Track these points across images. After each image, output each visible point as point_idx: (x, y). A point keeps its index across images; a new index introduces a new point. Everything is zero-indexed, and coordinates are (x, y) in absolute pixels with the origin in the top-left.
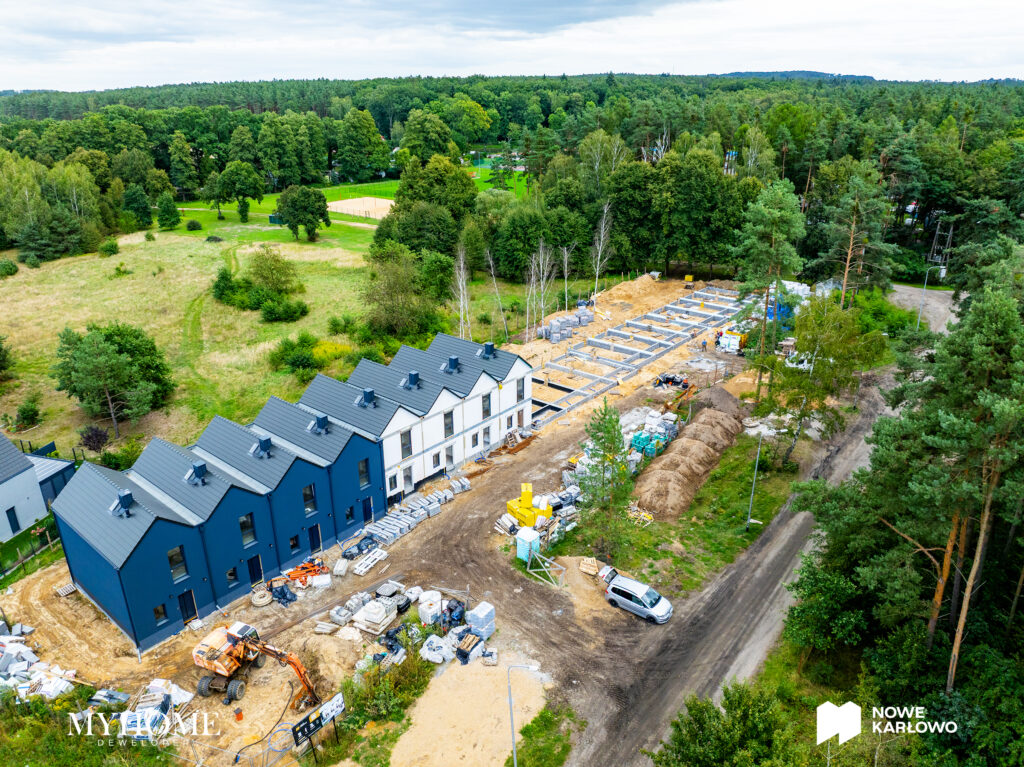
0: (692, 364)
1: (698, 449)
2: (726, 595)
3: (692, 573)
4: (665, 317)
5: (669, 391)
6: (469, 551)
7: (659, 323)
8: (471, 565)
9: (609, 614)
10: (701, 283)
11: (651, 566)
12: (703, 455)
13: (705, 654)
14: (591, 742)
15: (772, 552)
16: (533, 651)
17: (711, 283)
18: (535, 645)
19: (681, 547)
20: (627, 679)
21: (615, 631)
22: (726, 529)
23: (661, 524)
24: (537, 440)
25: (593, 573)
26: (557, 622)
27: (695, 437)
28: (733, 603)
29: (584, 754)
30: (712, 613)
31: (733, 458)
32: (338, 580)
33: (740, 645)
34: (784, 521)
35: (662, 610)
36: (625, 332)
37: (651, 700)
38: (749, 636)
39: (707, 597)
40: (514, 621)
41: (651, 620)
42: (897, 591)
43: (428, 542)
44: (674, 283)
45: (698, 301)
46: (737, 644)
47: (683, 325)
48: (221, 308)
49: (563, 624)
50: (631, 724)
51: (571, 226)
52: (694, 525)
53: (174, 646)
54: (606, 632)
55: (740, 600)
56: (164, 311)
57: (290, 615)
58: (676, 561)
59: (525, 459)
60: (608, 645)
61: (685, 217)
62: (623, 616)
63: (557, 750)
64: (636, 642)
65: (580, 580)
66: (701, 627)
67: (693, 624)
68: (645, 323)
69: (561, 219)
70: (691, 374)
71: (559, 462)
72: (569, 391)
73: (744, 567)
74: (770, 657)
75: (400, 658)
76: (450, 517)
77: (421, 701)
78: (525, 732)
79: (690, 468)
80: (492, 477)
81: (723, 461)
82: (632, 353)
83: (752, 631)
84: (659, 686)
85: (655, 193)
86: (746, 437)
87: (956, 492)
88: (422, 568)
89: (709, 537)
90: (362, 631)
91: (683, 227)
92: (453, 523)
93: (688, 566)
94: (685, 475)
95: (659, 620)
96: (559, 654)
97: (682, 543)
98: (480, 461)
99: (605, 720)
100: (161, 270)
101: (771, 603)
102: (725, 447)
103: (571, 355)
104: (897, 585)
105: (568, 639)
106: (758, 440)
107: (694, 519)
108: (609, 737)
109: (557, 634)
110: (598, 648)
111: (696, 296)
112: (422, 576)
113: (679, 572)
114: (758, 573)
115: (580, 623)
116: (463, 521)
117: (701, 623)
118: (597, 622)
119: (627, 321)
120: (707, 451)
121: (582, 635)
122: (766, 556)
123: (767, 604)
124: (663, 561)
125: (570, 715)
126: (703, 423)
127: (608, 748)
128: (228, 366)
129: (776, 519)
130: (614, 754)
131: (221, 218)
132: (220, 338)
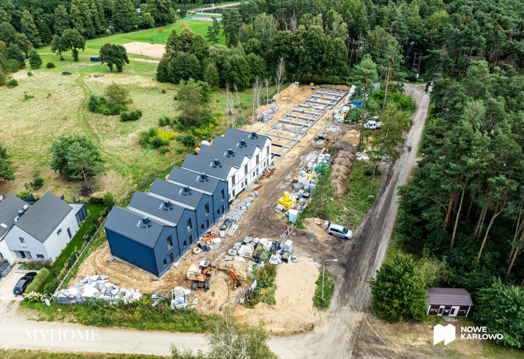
0: (327, 129)
1: (343, 168)
2: (368, 226)
3: (354, 219)
4: (308, 106)
5: (321, 142)
6: (269, 221)
7: (307, 109)
8: (272, 226)
9: (330, 238)
10: (318, 87)
11: (339, 218)
12: (345, 171)
13: (368, 248)
14: (340, 283)
15: (380, 207)
16: (308, 255)
17: (322, 86)
18: (308, 253)
19: (347, 209)
20: (345, 261)
21: (334, 244)
22: (361, 200)
23: (337, 202)
24: (276, 171)
25: (320, 224)
26: (313, 244)
27: (340, 164)
28: (372, 228)
29: (339, 287)
30: (366, 233)
31: (356, 170)
32: (223, 239)
33: (378, 243)
34: (381, 195)
35: (349, 234)
36: (294, 114)
37: (355, 266)
38: (381, 239)
39: (362, 227)
40: (297, 245)
41: (346, 238)
42: (436, 220)
43: (251, 219)
44: (306, 87)
45: (318, 96)
46: (377, 243)
47: (316, 109)
48: (95, 115)
49: (316, 244)
50: (351, 275)
51: (257, 63)
52: (349, 200)
53: (171, 274)
54: (331, 245)
55: (374, 227)
56: (65, 119)
57: (211, 255)
58: (347, 215)
59: (275, 180)
60: (333, 249)
61: (310, 57)
62: (335, 238)
63: (330, 287)
64: (343, 247)
65: (316, 227)
66: (363, 239)
67: (360, 238)
68: (301, 109)
69: (253, 59)
70: (328, 133)
71: (289, 179)
72: (281, 146)
73: (372, 215)
74: (389, 246)
75: (262, 264)
76: (256, 208)
77: (276, 278)
78: (317, 283)
79: (342, 177)
80: (265, 189)
81: (352, 173)
82: (300, 125)
83: (381, 237)
84: (356, 261)
85: (295, 46)
86: (358, 161)
87: (455, 187)
88: (254, 230)
89: (356, 204)
90: (243, 257)
91: (310, 62)
92: (258, 211)
93: (352, 217)
94: (341, 181)
95: (349, 238)
96: (318, 255)
97: (347, 208)
98: (256, 182)
99: (342, 275)
100: (50, 95)
101: (385, 227)
102: (351, 167)
103: (274, 128)
104: (436, 218)
105: (319, 249)
106: (363, 162)
107: (349, 198)
108: (345, 280)
109: (314, 248)
110: (330, 251)
111: (317, 93)
112: (255, 233)
113: (349, 219)
114: (377, 216)
115: (321, 243)
116: (261, 209)
117: (363, 237)
118: (327, 242)
119: (293, 109)
120: (346, 169)
121: (323, 247)
122: (378, 209)
123: (383, 227)
124: (342, 216)
125: (330, 275)
126: (341, 157)
127: (346, 284)
128: (120, 147)
129: (378, 195)
130: (349, 285)
131: (62, 59)
132: (104, 132)
